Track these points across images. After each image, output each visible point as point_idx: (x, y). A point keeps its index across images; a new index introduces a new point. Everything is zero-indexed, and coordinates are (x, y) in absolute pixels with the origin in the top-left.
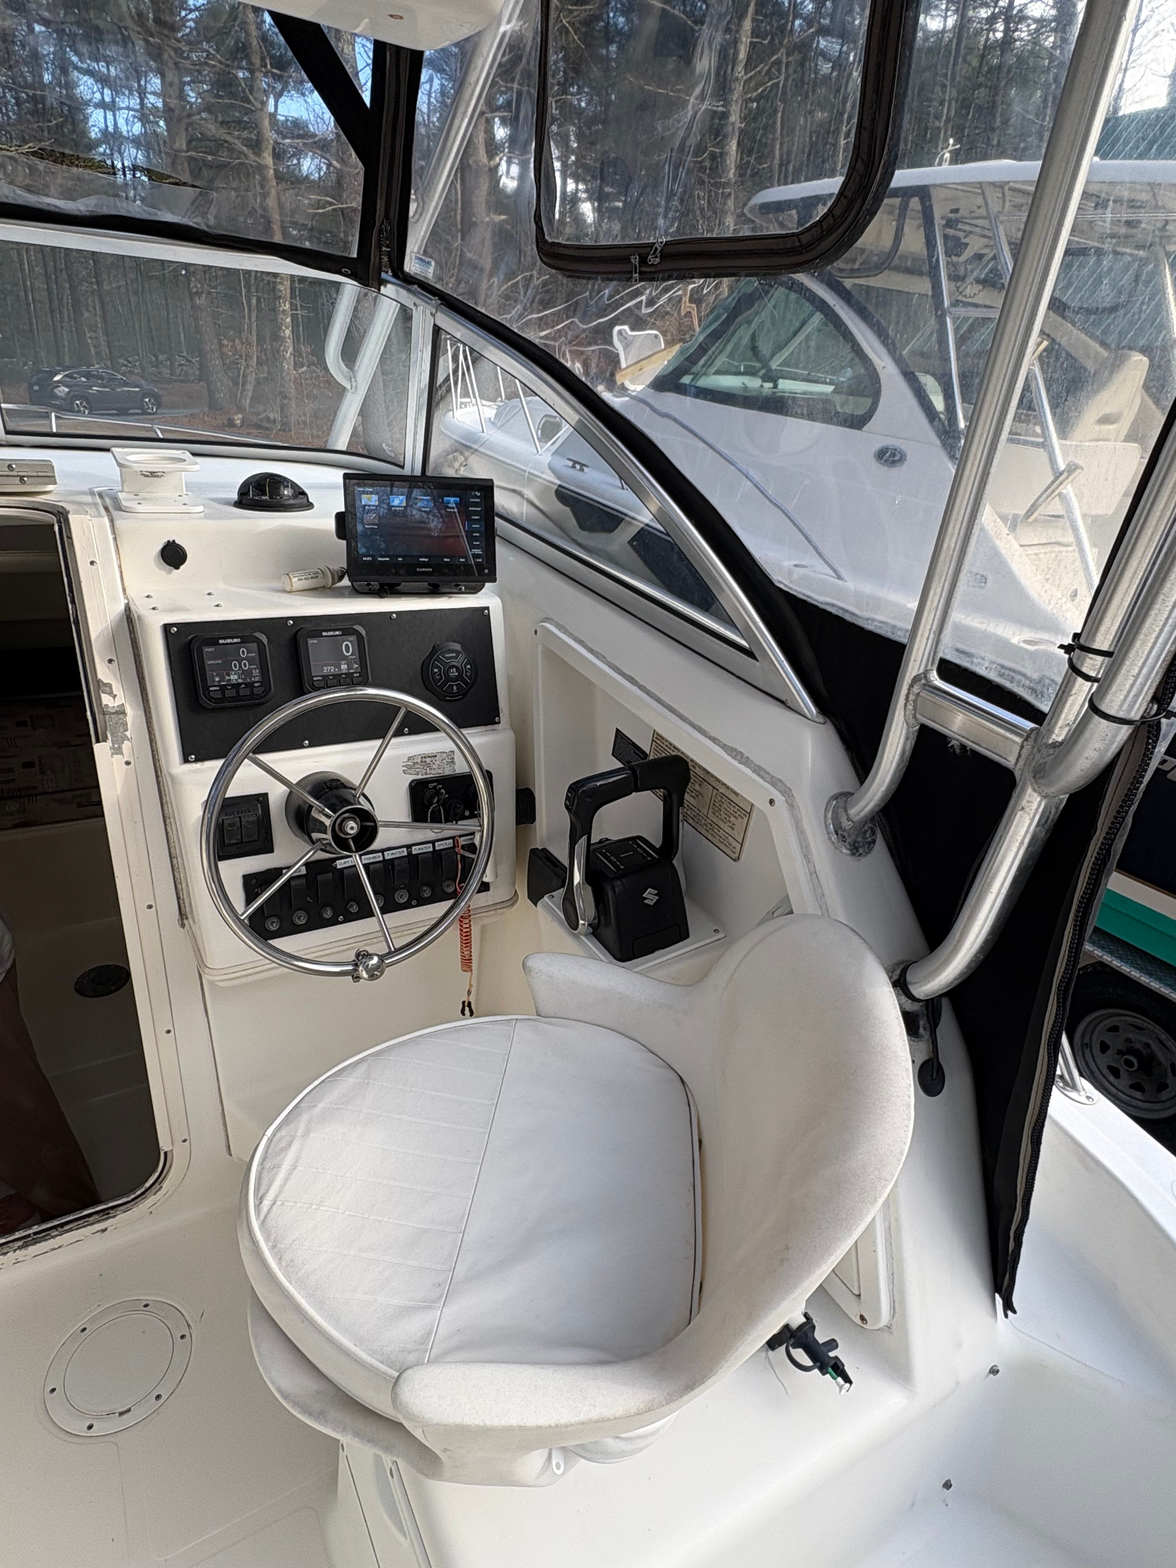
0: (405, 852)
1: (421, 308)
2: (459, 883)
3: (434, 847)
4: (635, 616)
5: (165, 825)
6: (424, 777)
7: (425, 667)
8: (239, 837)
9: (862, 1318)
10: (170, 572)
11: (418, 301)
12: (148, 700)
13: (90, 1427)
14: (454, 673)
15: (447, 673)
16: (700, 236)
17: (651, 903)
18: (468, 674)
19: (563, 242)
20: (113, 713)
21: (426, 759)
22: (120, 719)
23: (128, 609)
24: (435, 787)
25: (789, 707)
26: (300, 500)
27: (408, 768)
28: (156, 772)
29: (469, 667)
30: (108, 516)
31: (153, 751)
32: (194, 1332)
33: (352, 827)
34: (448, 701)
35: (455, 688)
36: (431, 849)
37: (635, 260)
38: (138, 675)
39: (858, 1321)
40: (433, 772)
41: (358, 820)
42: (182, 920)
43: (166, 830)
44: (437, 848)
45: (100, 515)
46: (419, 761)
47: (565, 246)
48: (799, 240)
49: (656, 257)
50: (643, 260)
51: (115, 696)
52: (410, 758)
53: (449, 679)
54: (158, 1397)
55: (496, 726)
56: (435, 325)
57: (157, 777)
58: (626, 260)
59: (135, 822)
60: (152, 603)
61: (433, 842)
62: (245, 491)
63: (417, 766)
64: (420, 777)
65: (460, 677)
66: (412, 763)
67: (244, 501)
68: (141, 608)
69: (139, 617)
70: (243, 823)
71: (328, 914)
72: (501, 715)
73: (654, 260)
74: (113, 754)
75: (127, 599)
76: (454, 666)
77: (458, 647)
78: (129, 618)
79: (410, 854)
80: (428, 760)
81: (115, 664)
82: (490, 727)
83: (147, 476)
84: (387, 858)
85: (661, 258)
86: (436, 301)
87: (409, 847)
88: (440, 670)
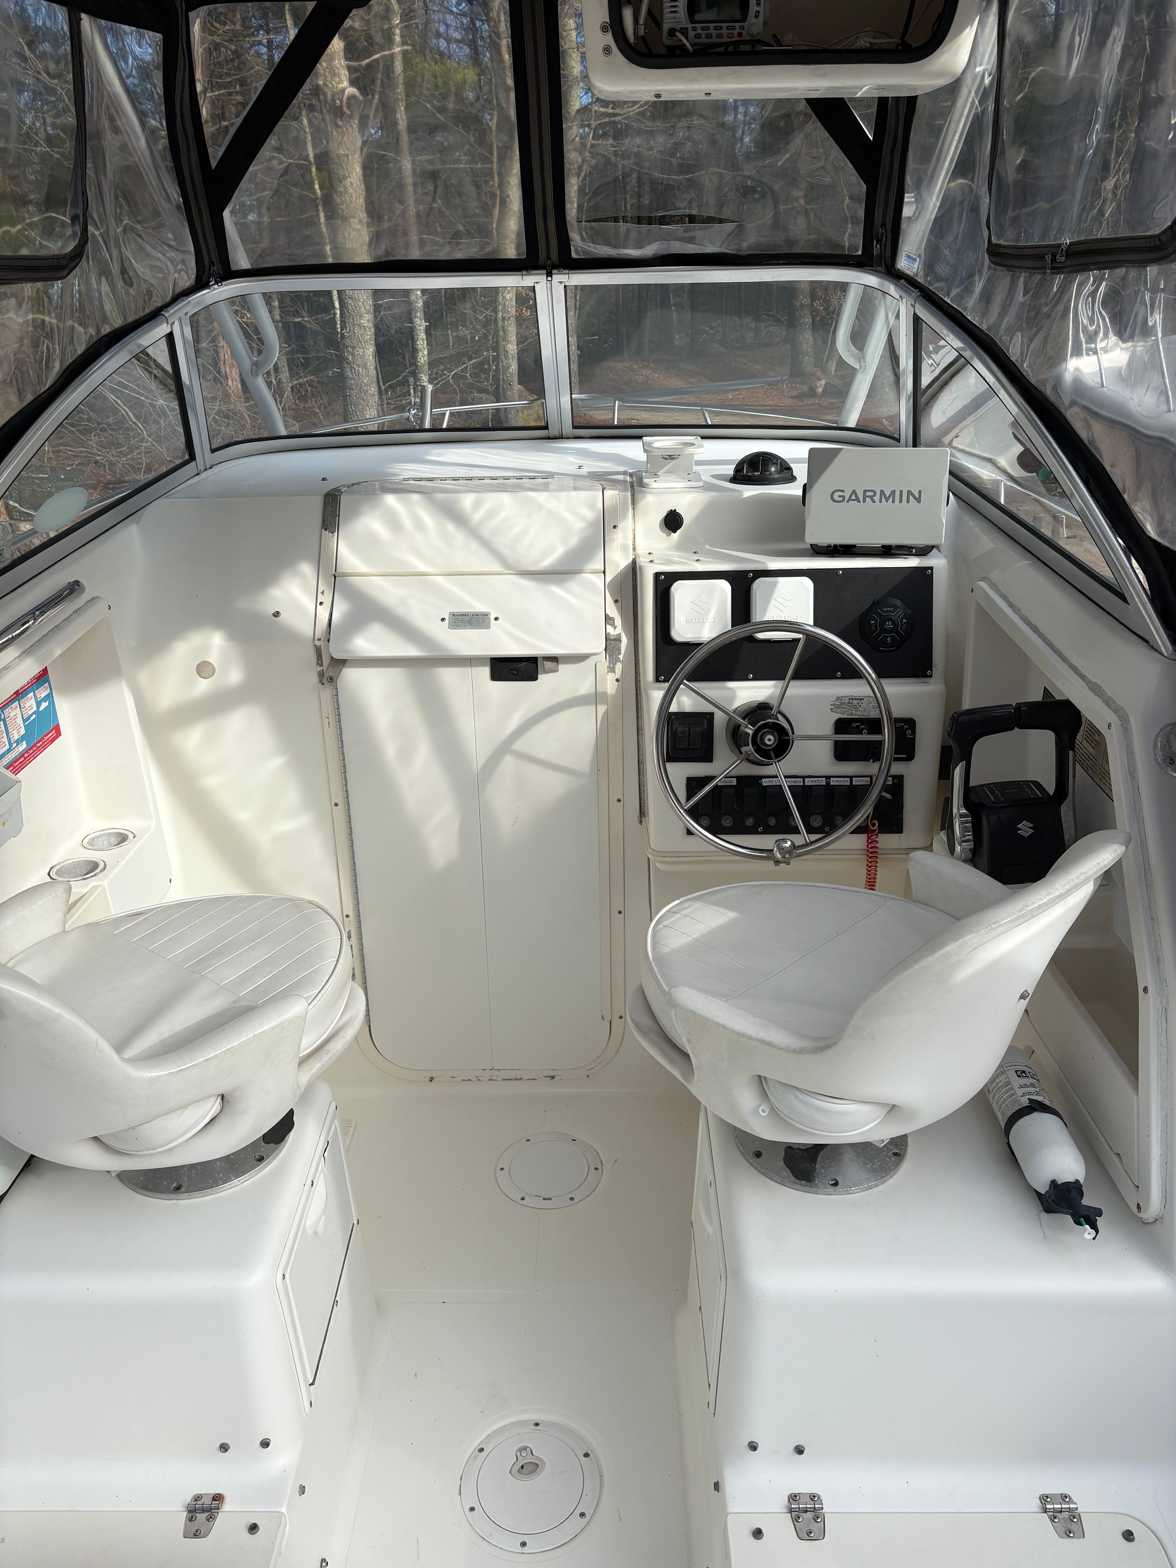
0: (823, 782)
1: (904, 300)
2: (871, 821)
3: (851, 781)
4: (1056, 573)
5: (638, 735)
6: (850, 717)
7: (864, 618)
8: (687, 743)
9: (1139, 1207)
10: (670, 535)
11: (903, 294)
12: (637, 633)
13: (523, 1199)
14: (889, 625)
15: (882, 625)
16: (1094, 237)
17: (1026, 835)
18: (904, 627)
19: (1004, 243)
20: (612, 640)
21: (853, 701)
22: (616, 645)
23: (634, 562)
24: (858, 727)
25: (1152, 647)
26: (786, 474)
27: (835, 707)
28: (637, 691)
29: (904, 621)
30: (631, 491)
31: (636, 673)
32: (605, 1168)
33: (770, 740)
34: (881, 651)
35: (889, 639)
36: (848, 784)
37: (1048, 258)
38: (634, 613)
39: (1135, 1210)
40: (859, 713)
41: (776, 734)
42: (641, 818)
43: (638, 739)
44: (854, 783)
45: (626, 490)
46: (846, 702)
47: (1004, 246)
48: (1160, 240)
49: (1063, 256)
50: (1054, 259)
51: (615, 628)
52: (838, 698)
53: (884, 630)
54: (572, 1199)
55: (928, 680)
56: (915, 314)
57: (637, 695)
58: (1042, 257)
59: (618, 729)
60: (651, 558)
61: (851, 777)
62: (739, 468)
63: (843, 706)
64: (845, 716)
65: (895, 630)
66: (839, 703)
67: (738, 477)
68: (643, 561)
69: (640, 567)
70: (691, 732)
71: (750, 822)
72: (934, 669)
73: (1061, 259)
74: (608, 672)
75: (635, 555)
76: (891, 620)
77: (898, 603)
78: (634, 569)
79: (828, 784)
80: (855, 702)
81: (620, 603)
82: (921, 680)
83: (666, 459)
84: (806, 784)
85: (1066, 257)
86: (916, 293)
87: (828, 778)
88: (876, 622)
